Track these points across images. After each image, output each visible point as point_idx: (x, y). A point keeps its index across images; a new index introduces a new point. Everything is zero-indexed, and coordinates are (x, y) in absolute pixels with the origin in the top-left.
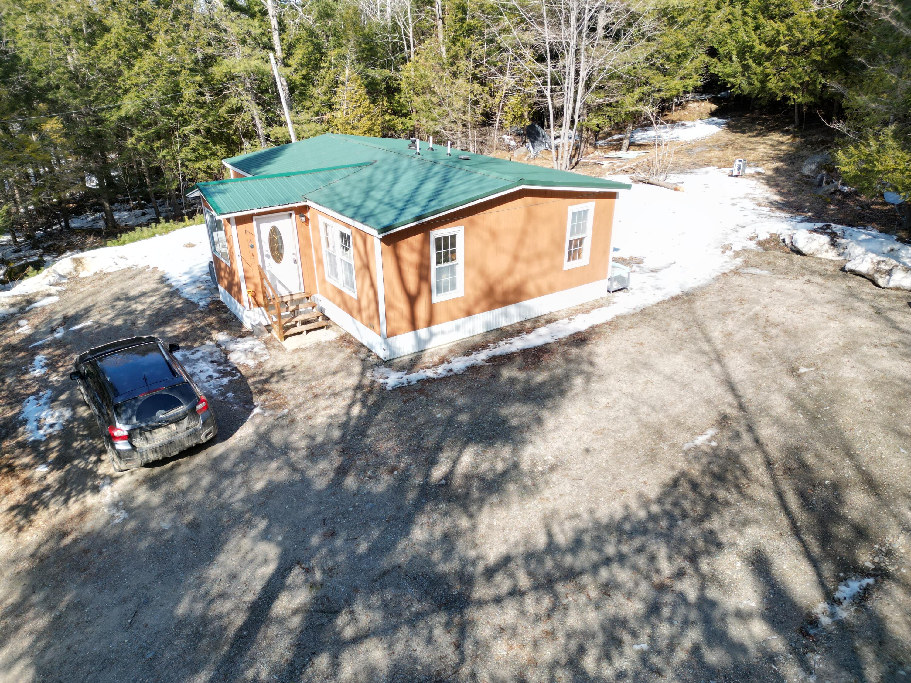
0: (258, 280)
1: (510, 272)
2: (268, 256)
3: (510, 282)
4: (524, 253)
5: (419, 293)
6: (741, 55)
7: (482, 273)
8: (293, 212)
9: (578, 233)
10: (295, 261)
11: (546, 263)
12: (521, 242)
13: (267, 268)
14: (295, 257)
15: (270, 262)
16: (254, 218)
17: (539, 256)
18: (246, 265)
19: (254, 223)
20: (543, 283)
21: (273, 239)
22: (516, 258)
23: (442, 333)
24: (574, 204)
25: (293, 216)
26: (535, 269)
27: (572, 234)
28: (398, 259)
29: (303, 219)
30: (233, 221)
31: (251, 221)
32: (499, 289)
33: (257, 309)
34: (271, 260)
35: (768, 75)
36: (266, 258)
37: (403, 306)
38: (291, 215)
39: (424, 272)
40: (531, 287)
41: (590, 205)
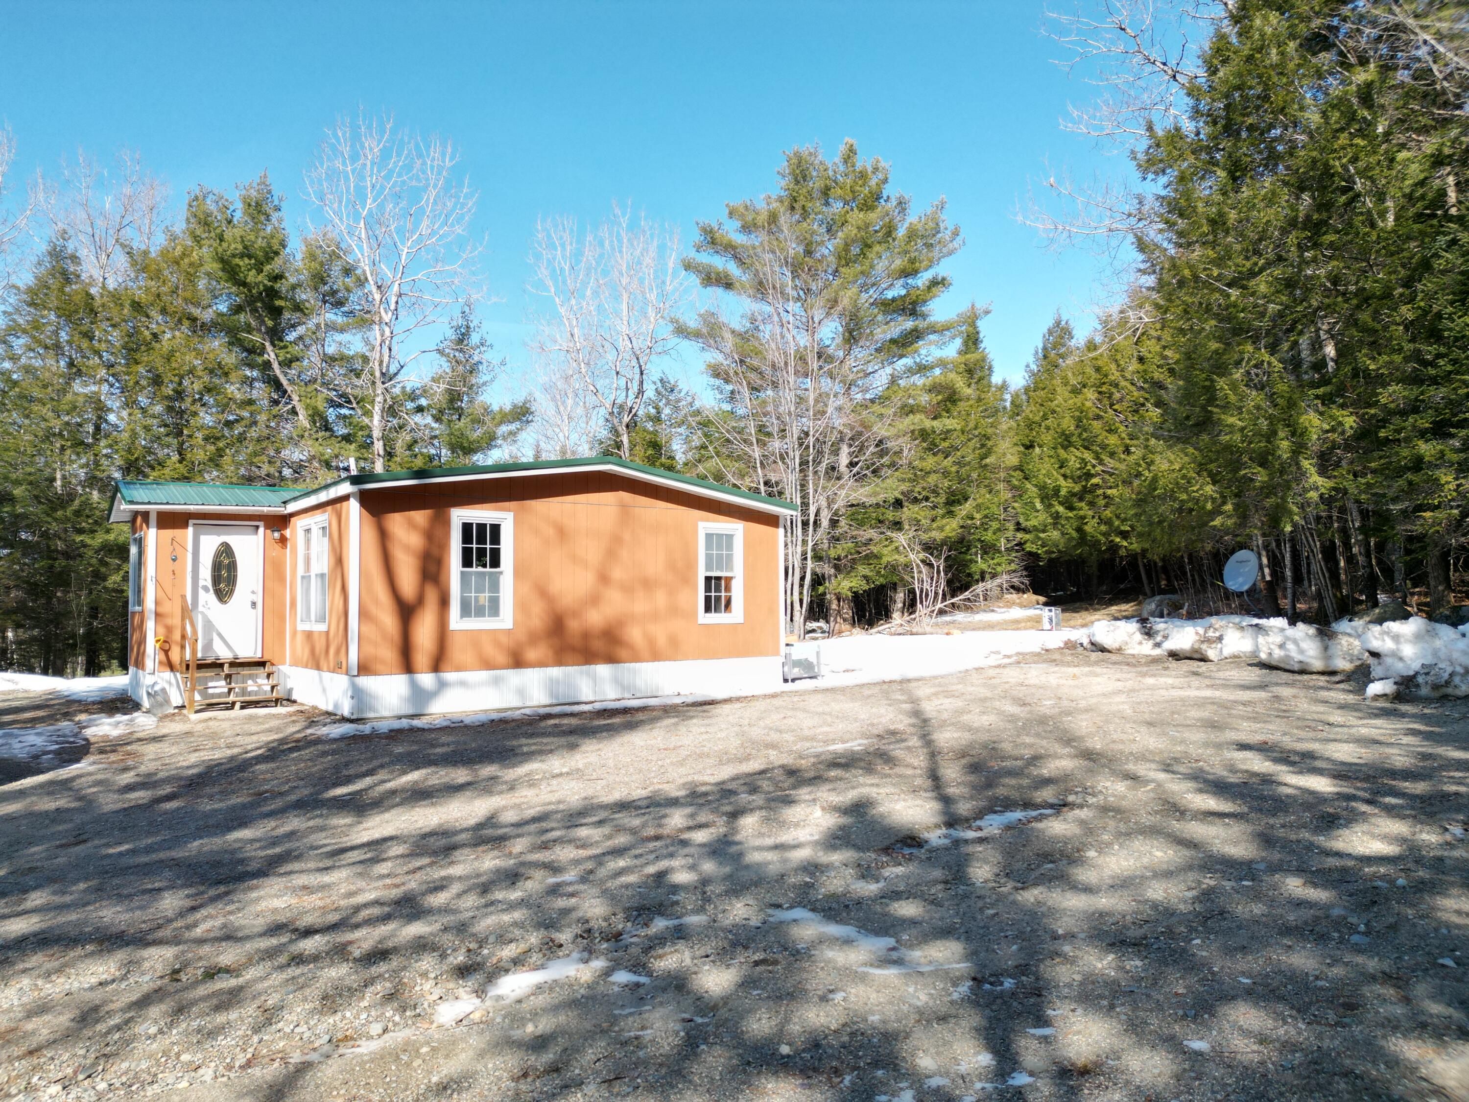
0: (176, 621)
1: (594, 600)
2: (206, 589)
3: (595, 618)
4: (617, 573)
5: (420, 600)
6: (1044, 498)
7: (543, 593)
8: (261, 524)
9: (720, 568)
10: (254, 604)
11: (661, 599)
12: (611, 554)
13: (200, 608)
14: (254, 598)
15: (208, 598)
16: (191, 522)
17: (648, 584)
18: (161, 593)
19: (190, 529)
20: (660, 633)
21: (220, 563)
22: (604, 578)
23: (463, 684)
24: (708, 520)
25: (261, 530)
26: (640, 605)
27: (708, 567)
28: (383, 536)
29: (277, 535)
30: (153, 519)
31: (185, 526)
32: (573, 625)
33: (168, 675)
34: (212, 597)
35: (1083, 518)
36: (201, 592)
37: (389, 620)
38: (257, 527)
39: (432, 568)
40: (635, 634)
41: (736, 528)
